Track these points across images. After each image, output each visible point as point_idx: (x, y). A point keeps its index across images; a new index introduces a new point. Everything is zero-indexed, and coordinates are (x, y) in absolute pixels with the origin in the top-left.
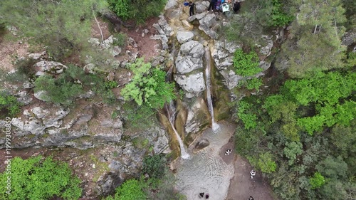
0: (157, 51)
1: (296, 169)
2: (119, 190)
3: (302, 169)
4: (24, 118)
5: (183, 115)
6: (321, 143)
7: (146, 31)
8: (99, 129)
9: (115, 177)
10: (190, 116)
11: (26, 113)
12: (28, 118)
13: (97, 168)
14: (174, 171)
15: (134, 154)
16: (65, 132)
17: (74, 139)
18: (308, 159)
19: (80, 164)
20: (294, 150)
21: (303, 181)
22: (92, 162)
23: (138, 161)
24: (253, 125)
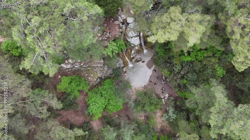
0: (118, 30)
1: (177, 75)
2: (102, 83)
3: (179, 76)
4: (66, 64)
5: (129, 51)
6: (189, 66)
7: (112, 19)
8: (94, 64)
9: (101, 78)
10: (133, 52)
11: (66, 62)
12: (68, 64)
13: (93, 76)
14: (125, 72)
15: (108, 69)
16: (81, 66)
17: (84, 68)
18: (182, 73)
19: (87, 75)
20: (177, 68)
21: (178, 81)
22: (92, 74)
23: (110, 71)
24: (162, 54)
